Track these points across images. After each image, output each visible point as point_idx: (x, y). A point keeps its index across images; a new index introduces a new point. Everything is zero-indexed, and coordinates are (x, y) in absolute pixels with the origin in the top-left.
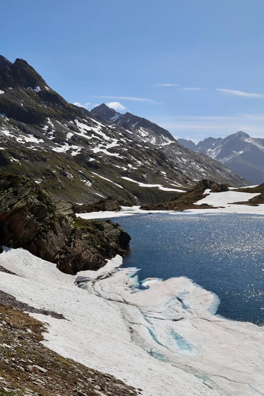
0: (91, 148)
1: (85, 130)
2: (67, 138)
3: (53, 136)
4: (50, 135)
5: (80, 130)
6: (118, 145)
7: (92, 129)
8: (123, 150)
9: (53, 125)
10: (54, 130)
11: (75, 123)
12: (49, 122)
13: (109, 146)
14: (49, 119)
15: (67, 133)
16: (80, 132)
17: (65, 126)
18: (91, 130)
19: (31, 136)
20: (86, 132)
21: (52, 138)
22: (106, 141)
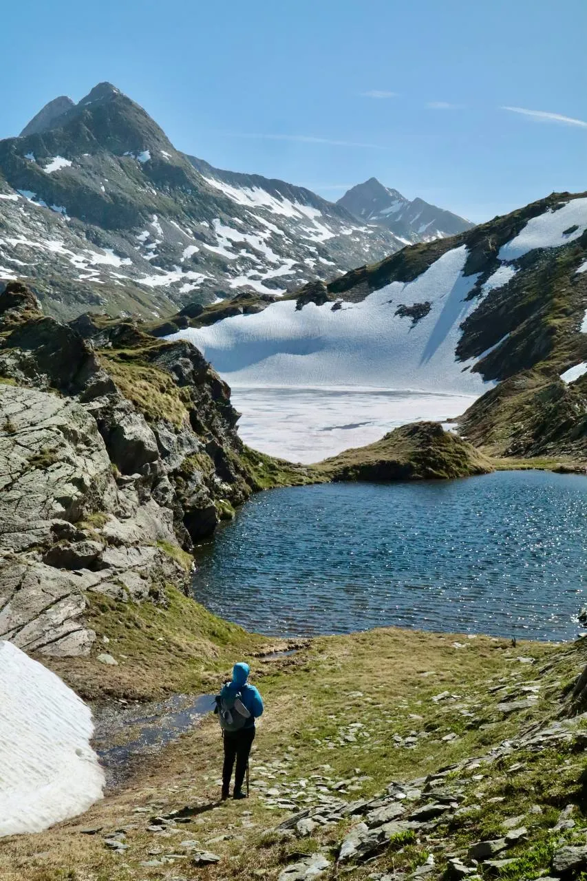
0: (230, 277)
1: (229, 240)
2: (183, 256)
3: (155, 253)
4: (149, 250)
5: (219, 240)
6: (293, 272)
7: (245, 239)
8: (300, 282)
9: (160, 231)
10: (160, 239)
11: (212, 228)
12: (155, 224)
13: (271, 274)
14: (155, 217)
15: (185, 246)
16: (216, 245)
17: (187, 233)
18: (243, 240)
19: (109, 252)
20: (230, 245)
21: (151, 256)
22: (269, 263)
